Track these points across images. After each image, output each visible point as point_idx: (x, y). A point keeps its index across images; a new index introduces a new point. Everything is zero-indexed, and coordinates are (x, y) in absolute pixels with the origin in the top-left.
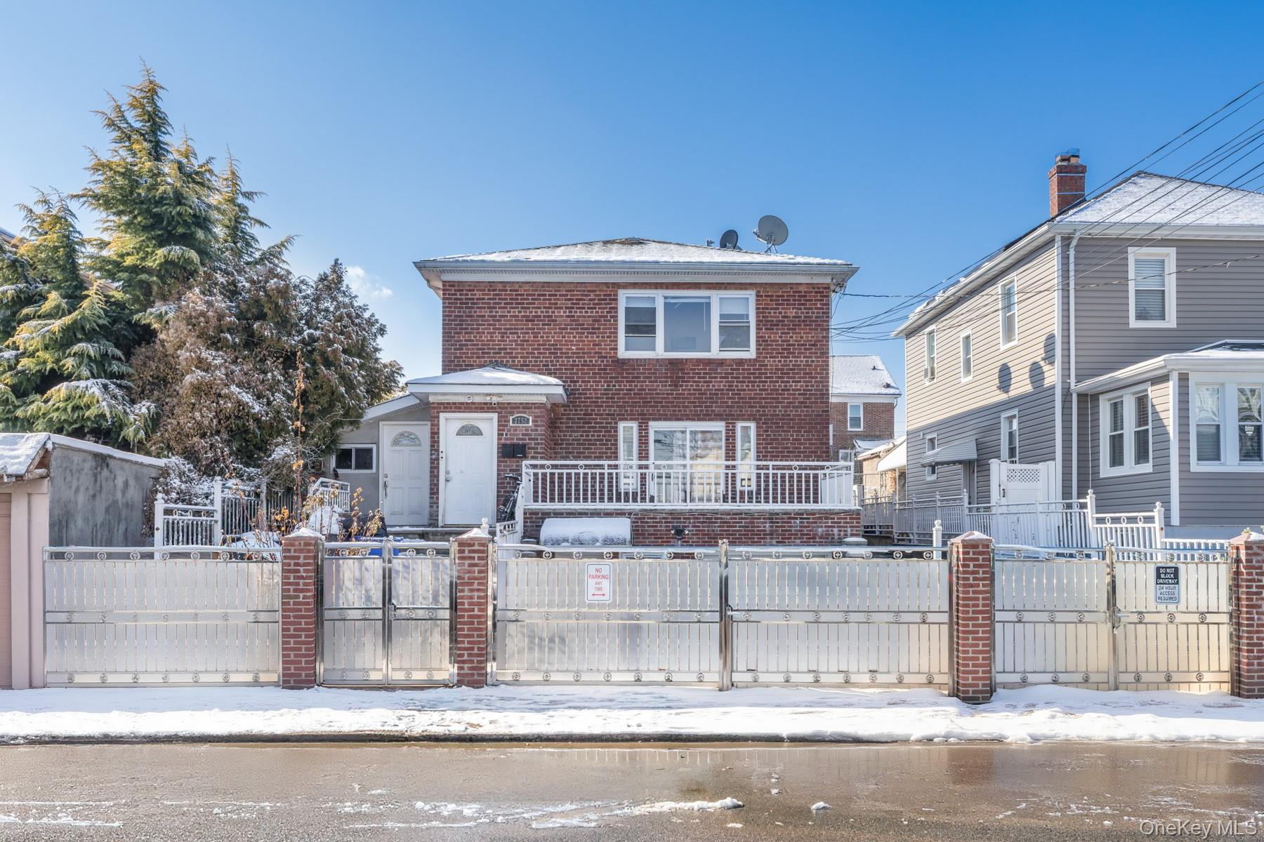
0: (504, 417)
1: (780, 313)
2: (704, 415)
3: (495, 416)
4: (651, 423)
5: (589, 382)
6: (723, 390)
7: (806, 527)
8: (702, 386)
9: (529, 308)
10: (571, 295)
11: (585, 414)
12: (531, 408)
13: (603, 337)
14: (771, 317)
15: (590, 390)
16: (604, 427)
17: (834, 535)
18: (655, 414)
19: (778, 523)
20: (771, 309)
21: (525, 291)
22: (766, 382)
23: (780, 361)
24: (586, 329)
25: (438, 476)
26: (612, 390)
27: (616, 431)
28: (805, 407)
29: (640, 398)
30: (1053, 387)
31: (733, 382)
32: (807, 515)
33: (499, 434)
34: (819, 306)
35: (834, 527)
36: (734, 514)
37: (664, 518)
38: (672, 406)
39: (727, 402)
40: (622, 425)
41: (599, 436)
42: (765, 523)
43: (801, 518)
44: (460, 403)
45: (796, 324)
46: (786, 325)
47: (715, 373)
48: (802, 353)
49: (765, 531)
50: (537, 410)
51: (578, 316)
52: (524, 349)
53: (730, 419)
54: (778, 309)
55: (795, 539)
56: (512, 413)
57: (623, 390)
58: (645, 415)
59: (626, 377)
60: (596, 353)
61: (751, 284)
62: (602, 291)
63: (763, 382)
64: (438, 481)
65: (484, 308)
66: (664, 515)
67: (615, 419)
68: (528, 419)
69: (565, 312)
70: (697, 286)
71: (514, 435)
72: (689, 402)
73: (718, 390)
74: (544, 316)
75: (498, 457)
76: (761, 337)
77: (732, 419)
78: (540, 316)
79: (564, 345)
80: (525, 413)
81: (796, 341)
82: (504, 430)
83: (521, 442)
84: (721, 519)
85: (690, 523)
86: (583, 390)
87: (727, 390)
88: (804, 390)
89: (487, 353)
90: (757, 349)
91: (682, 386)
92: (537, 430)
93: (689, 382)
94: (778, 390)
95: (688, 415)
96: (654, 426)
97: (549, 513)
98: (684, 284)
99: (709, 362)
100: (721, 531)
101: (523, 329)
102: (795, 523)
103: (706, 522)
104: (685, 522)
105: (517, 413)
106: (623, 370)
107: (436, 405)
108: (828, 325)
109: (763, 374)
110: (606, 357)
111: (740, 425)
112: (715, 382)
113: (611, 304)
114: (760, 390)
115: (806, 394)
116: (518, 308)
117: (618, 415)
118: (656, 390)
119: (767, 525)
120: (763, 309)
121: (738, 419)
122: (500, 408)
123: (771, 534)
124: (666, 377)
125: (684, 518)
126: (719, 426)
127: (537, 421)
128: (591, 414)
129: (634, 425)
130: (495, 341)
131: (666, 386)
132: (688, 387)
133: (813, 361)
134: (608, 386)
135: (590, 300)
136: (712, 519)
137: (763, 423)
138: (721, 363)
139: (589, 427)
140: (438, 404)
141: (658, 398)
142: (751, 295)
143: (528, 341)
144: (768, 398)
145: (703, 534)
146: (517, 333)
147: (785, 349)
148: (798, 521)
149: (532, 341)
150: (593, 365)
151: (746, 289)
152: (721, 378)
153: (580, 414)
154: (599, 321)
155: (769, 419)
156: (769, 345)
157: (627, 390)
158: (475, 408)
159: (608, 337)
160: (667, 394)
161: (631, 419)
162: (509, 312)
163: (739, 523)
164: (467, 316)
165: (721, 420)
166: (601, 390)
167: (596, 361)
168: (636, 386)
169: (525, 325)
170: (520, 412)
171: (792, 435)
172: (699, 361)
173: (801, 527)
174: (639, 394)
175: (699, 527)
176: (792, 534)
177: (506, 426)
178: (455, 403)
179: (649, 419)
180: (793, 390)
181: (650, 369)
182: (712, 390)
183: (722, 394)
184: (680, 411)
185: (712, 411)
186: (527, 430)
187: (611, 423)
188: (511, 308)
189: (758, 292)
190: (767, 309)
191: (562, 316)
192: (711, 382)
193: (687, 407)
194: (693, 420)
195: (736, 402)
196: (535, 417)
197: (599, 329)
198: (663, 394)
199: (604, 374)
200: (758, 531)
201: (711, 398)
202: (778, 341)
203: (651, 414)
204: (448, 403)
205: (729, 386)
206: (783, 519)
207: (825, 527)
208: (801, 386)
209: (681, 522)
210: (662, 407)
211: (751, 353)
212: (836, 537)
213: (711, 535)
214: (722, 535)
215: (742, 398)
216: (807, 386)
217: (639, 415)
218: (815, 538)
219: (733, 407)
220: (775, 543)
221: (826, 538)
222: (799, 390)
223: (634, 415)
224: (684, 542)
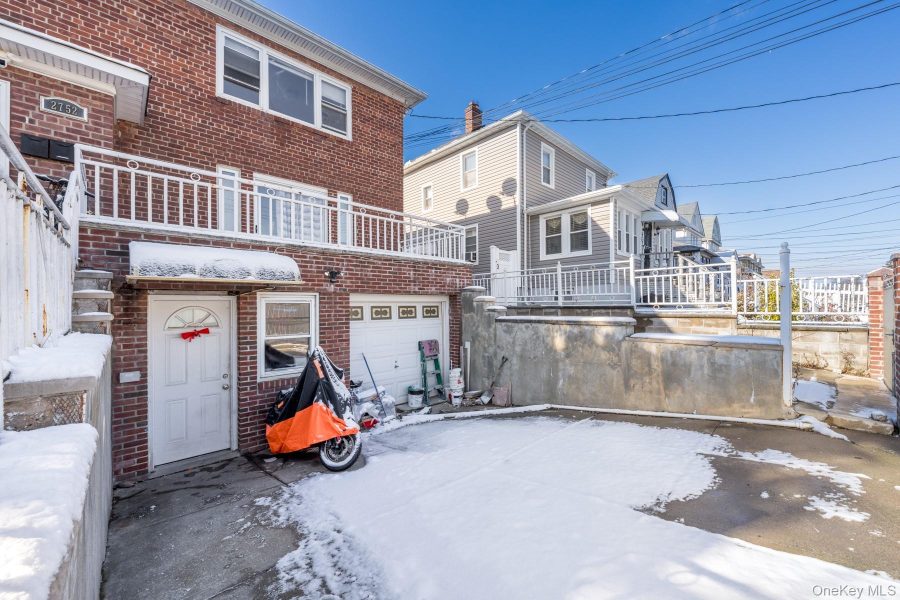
1: (371, 112)
2: (309, 179)
3: (4, 85)
4: (255, 175)
5: (177, 110)
6: (326, 161)
7: (439, 276)
8: (308, 152)
12: (86, 97)
13: (196, 66)
14: (364, 113)
17: (456, 284)
18: (260, 167)
19: (419, 271)
20: (364, 106)
22: (360, 164)
23: (370, 151)
24: (172, 47)
26: (209, 128)
28: (388, 191)
29: (243, 146)
30: (515, 208)
31: (334, 156)
32: (440, 265)
34: (397, 117)
35: (456, 277)
36: (384, 260)
37: (315, 258)
38: (278, 163)
39: (330, 173)
40: (220, 168)
42: (410, 270)
43: (436, 268)
45: (382, 125)
46: (375, 123)
47: (319, 144)
48: (386, 149)
49: (409, 278)
50: (97, 103)
53: (330, 188)
54: (369, 108)
55: (432, 286)
56: (45, 92)
57: (222, 131)
58: (249, 164)
59: (227, 120)
60: (187, 80)
61: (349, 79)
62: (196, 15)
63: (358, 163)
66: (316, 255)
67: (213, 160)
68: (80, 111)
69: (140, 15)
70: (302, 59)
71: (49, 126)
72: (295, 164)
73: (323, 160)
74: (105, 6)
76: (356, 126)
77: (334, 188)
80: (74, 100)
81: (382, 138)
82: (25, 113)
84: (373, 263)
85: (343, 265)
86: (168, 116)
87: (329, 162)
88: (387, 178)
90: (353, 135)
91: (288, 146)
92: (97, 130)
93: (296, 145)
94: (369, 173)
95: (294, 175)
96: (260, 178)
97: (138, 234)
98: (289, 50)
99: (314, 132)
100: (373, 276)
102: (431, 272)
103: (359, 266)
104: (338, 265)
105: (55, 95)
106: (222, 110)
108: (402, 134)
109: (358, 156)
110: (201, 90)
111: (340, 195)
112: (319, 152)
113: (207, 34)
114: (356, 169)
115: (389, 182)
117: (216, 156)
118: (261, 142)
119: (412, 272)
120: (357, 103)
121: (339, 190)
122: (16, 77)
123: (415, 282)
124: (272, 133)
125: (337, 260)
126: (321, 193)
127: (98, 118)
128: (181, 148)
129: (236, 173)
131: (272, 141)
132: (293, 149)
133: (393, 158)
134: (204, 122)
135: (179, 17)
136: (365, 262)
137: (358, 198)
138: (325, 137)
141: (264, 151)
142: (348, 88)
144: (362, 178)
145: (356, 279)
146: (53, 7)
147: (373, 142)
148: (434, 271)
151: (344, 81)
152: (324, 149)
153: (165, 144)
155: (362, 195)
156: (362, 135)
157: (227, 133)
159: (203, 68)
160: (273, 150)
161: (233, 165)
163: (388, 268)
165: (325, 186)
166: (194, 123)
168: (238, 132)
170: (64, 96)
172: (305, 128)
173: (436, 276)
174: (242, 141)
175: (352, 270)
176: (429, 282)
177: (32, 108)
179: (254, 170)
180: (380, 176)
181: (255, 120)
182: (316, 158)
183: (325, 164)
184: (286, 169)
185: (317, 177)
186: (78, 125)
187: (207, 163)
189: (354, 88)
190: (361, 105)
191: (135, 18)
192: (316, 151)
193: (294, 167)
194: (300, 181)
195: (337, 175)
196: (94, 111)
198: (269, 149)
199: (198, 107)
200: (404, 277)
201: (316, 165)
202: (369, 134)
203: (256, 165)
205: (331, 159)
206: (423, 268)
207: (452, 277)
208: (385, 175)
209: (333, 264)
210: (268, 161)
211: (348, 137)
212: (458, 286)
213: (364, 279)
214: (375, 280)
215: (342, 172)
216: (389, 176)
217: (241, 162)
218: (444, 286)
219: (335, 178)
220: (417, 290)
221: (452, 287)
222: (384, 177)
223: (237, 161)
224: (337, 286)
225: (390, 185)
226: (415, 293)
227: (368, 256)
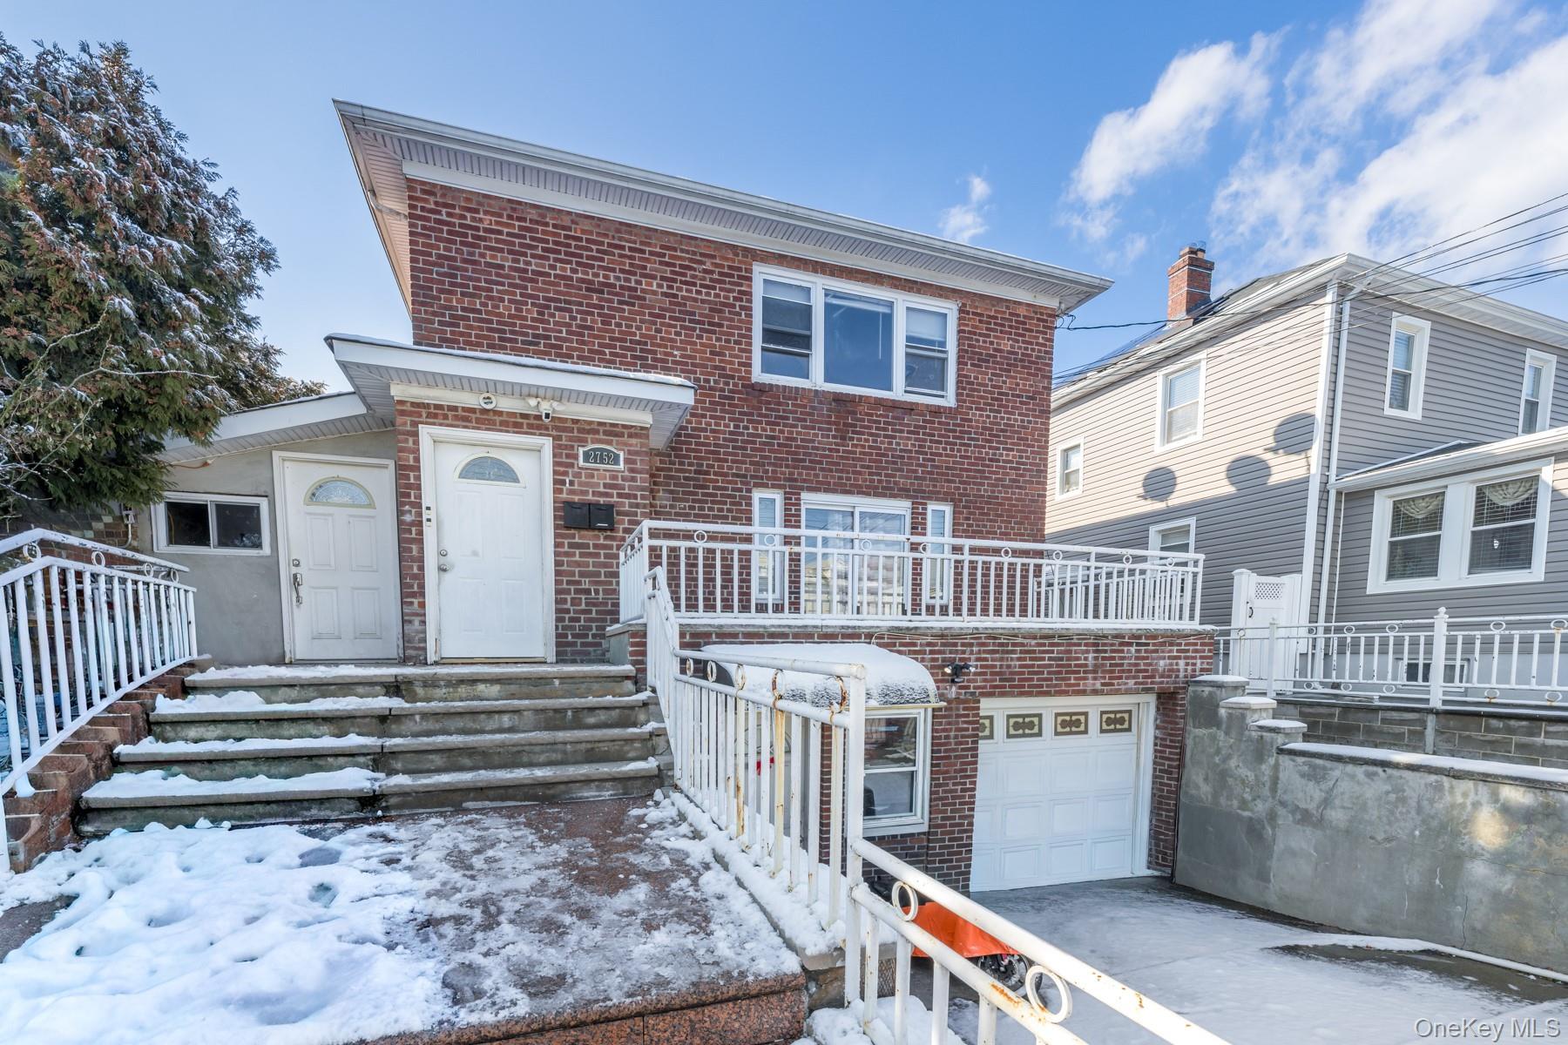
0: (566, 447)
1: (992, 343)
2: (883, 488)
3: (547, 443)
4: (805, 496)
5: (704, 416)
6: (911, 451)
7: (1143, 658)
8: (882, 443)
9: (592, 267)
10: (671, 257)
11: (696, 472)
12: (622, 435)
13: (728, 341)
14: (980, 347)
15: (705, 430)
16: (729, 496)
17: (1178, 670)
18: (811, 482)
19: (1105, 651)
20: (980, 335)
21: (583, 232)
22: (969, 445)
23: (988, 417)
24: (699, 322)
25: (421, 560)
26: (742, 434)
27: (749, 504)
28: (1017, 487)
29: (787, 453)
30: (1306, 480)
31: (925, 441)
32: (1147, 638)
33: (556, 482)
34: (1041, 341)
35: (1179, 658)
36: (1041, 638)
37: (929, 644)
38: (837, 471)
39: (916, 471)
40: (757, 495)
41: (721, 510)
42: (1087, 652)
43: (1138, 644)
44: (464, 409)
45: (1011, 363)
46: (998, 363)
47: (900, 424)
48: (1017, 408)
49: (1086, 665)
50: (634, 441)
51: (683, 298)
52: (583, 343)
53: (919, 497)
54: (989, 336)
55: (1127, 678)
56: (583, 442)
57: (760, 436)
58: (796, 480)
59: (766, 416)
60: (716, 367)
61: (954, 291)
62: (727, 259)
63: (964, 445)
64: (422, 568)
65: (501, 250)
66: (929, 639)
67: (747, 483)
68: (617, 456)
69: (660, 286)
70: (877, 279)
71: (587, 484)
72: (862, 467)
73: (905, 451)
74: (622, 287)
75: (556, 527)
76: (965, 376)
77: (923, 498)
78: (613, 286)
79: (659, 346)
80: (610, 443)
81: (1010, 389)
82: (565, 474)
83: (602, 500)
84: (1022, 645)
85: (972, 653)
86: (693, 429)
87: (917, 452)
88: (1018, 463)
89: (510, 340)
90: (958, 394)
91: (852, 439)
92: (633, 479)
93: (863, 434)
94: (984, 459)
95: (860, 486)
96: (810, 500)
97: (708, 635)
98: (858, 271)
99: (894, 405)
100: (1021, 666)
101: (581, 304)
102: (1129, 651)
103: (997, 652)
104: (965, 653)
105: (593, 443)
106: (760, 402)
107: (408, 408)
108: (1051, 372)
109: (966, 432)
110: (733, 377)
111: (932, 507)
112: (901, 438)
113: (741, 285)
114: (961, 457)
115: (1019, 469)
116: (570, 262)
117: (753, 477)
118: (813, 441)
119: (1091, 656)
120: (970, 332)
121: (930, 498)
122: (557, 428)
123: (1095, 672)
124: (829, 423)
125: (963, 645)
126: (902, 507)
127: (634, 462)
128: (707, 473)
129: (777, 496)
130: (525, 319)
131: (828, 436)
132: (860, 443)
133: (1029, 422)
134: (736, 427)
135: (705, 271)
136: (1007, 645)
137: (964, 507)
138: (910, 409)
139: (704, 495)
140: (413, 404)
141: (816, 455)
142: (950, 308)
143: (591, 328)
144: (970, 470)
145: (993, 674)
146: (570, 311)
147: (997, 399)
148: (1133, 649)
149: (600, 330)
150: (711, 389)
151: (947, 298)
152: (909, 432)
153: (690, 471)
154: (720, 311)
155: (971, 501)
156: (974, 390)
157: (767, 437)
158: (502, 423)
159: (736, 342)
160: (830, 450)
161: (773, 486)
162: (553, 267)
163: (1047, 652)
164: (465, 261)
165: (908, 497)
166: (724, 432)
167: (715, 381)
168: (782, 432)
169: (585, 297)
170: (601, 442)
171: (1000, 527)
172: (879, 402)
173: (1137, 658)
174: (786, 446)
175: (986, 659)
176: (1123, 671)
177: (572, 465)
178: (455, 409)
179: (802, 489)
180: (1004, 461)
181: (805, 406)
182: (895, 450)
183: (909, 458)
184: (848, 479)
185: (895, 483)
186: (614, 477)
187: (740, 490)
188: (556, 260)
189: (964, 305)
190: (975, 334)
191: (654, 293)
192: (894, 437)
193: (860, 473)
194: (868, 494)
195: (929, 473)
196: (630, 452)
197: (721, 325)
198: (824, 449)
199: (730, 405)
200: (1076, 665)
201: (894, 463)
202: (987, 385)
203: (805, 481)
204: (437, 407)
205: (920, 446)
206: (1112, 645)
207: (1169, 658)
208: (1014, 456)
209: (957, 652)
210: (822, 469)
211: (949, 400)
212: (1182, 674)
213: (1004, 673)
214: (1023, 673)
215: (937, 467)
216: (1021, 457)
217: (785, 480)
218: (1154, 677)
219: (924, 479)
220: (1098, 686)
221: (1170, 676)
222: (1011, 462)
223: (779, 479)
224: (961, 688)
225: (1022, 475)
226: (1095, 692)
227: (1014, 634)
